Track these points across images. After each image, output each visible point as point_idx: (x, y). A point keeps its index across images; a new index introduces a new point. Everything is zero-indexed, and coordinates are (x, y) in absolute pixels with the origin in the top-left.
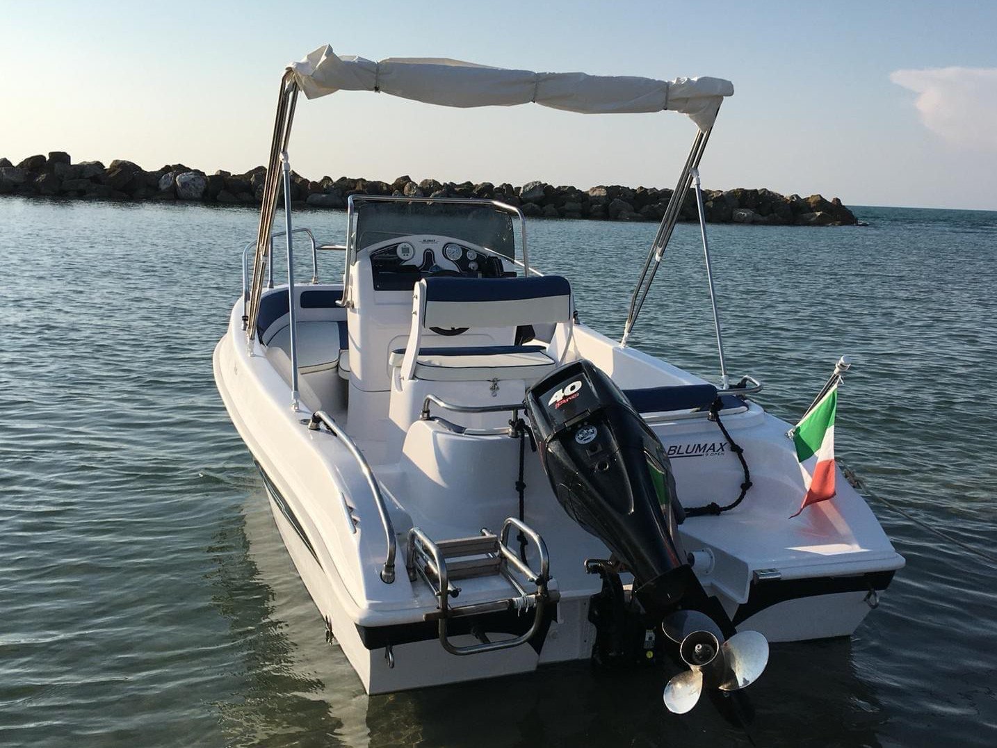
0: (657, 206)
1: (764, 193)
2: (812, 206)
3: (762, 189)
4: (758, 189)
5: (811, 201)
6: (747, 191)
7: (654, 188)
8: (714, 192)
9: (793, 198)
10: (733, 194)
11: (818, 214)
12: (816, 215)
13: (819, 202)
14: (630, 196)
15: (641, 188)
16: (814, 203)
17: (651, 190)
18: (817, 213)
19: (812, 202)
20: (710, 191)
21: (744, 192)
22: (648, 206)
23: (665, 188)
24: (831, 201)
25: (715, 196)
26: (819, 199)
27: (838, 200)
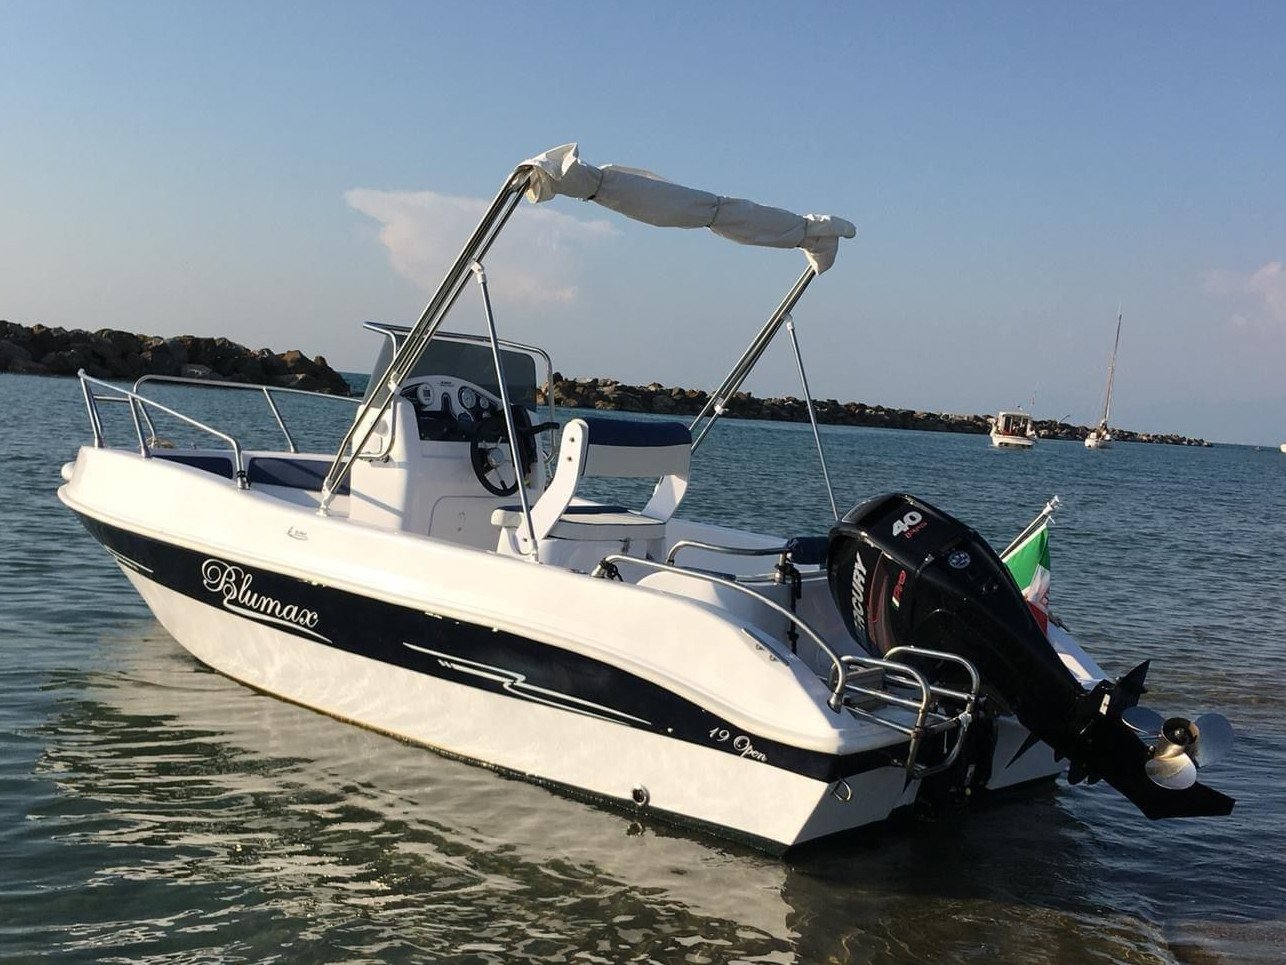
0: (67, 354)
1: (223, 344)
2: (290, 365)
3: (221, 339)
4: (215, 338)
5: (288, 358)
6: (198, 340)
7: (61, 328)
8: (152, 339)
9: (264, 353)
10: (179, 343)
11: (300, 377)
12: (297, 378)
13: (298, 360)
14: (24, 337)
15: (40, 326)
16: (292, 361)
17: (56, 329)
18: (298, 375)
19: (289, 360)
20: (145, 337)
21: (196, 341)
22: (53, 354)
23: (77, 328)
24: (313, 360)
25: (154, 345)
26: (299, 356)
27: (322, 359)
